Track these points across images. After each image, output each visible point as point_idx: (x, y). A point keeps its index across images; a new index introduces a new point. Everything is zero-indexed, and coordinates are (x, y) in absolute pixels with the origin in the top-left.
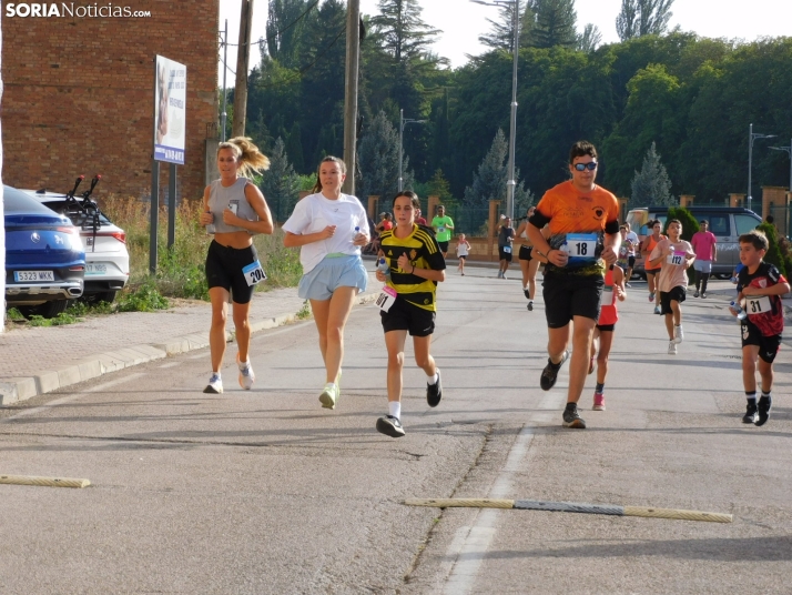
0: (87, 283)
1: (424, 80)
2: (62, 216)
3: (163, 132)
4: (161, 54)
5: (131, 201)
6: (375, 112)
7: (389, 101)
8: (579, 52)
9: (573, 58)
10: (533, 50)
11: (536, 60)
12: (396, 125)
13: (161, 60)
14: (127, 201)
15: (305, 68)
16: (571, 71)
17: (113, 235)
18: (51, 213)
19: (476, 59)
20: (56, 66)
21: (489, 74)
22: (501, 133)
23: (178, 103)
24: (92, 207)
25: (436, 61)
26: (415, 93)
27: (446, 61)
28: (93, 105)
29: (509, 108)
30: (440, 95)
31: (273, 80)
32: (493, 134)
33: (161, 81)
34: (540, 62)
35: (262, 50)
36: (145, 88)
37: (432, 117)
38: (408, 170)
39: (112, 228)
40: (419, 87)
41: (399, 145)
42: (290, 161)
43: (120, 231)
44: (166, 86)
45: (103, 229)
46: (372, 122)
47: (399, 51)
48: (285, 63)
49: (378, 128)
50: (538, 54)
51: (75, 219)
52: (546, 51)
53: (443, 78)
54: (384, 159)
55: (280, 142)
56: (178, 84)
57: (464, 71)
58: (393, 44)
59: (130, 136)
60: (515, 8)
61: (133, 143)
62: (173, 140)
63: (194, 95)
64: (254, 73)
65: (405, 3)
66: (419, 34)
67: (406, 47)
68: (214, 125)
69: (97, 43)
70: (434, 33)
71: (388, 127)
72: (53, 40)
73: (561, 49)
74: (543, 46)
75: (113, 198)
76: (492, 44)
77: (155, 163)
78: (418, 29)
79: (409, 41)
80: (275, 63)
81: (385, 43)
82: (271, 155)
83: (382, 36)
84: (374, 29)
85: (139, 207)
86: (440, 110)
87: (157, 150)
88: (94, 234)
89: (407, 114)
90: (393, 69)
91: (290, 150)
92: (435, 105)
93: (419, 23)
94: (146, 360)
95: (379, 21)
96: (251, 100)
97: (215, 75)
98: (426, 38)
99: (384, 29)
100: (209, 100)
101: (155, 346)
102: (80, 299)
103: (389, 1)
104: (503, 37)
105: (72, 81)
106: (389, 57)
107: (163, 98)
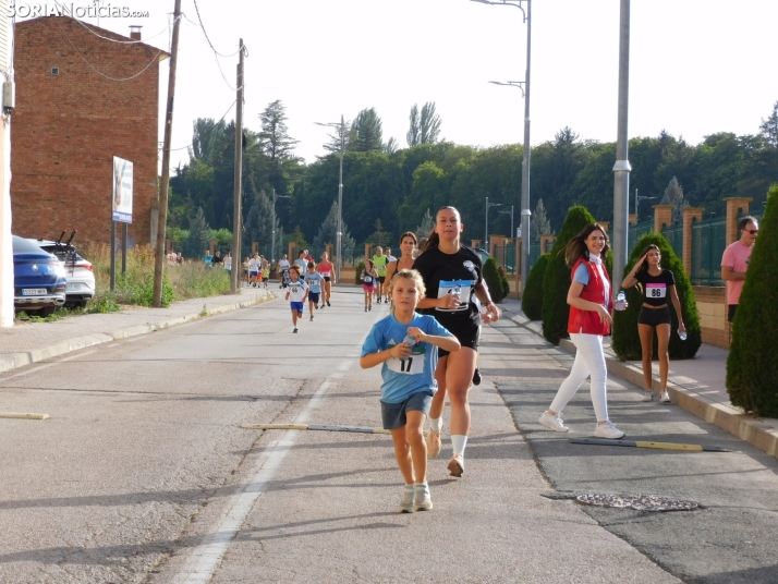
0: (68, 296)
1: (288, 171)
2: (52, 255)
3: (118, 203)
4: (122, 157)
5: (104, 245)
6: (259, 191)
7: (268, 184)
8: (384, 154)
9: (380, 158)
10: (357, 153)
11: (358, 158)
12: (271, 199)
13: (117, 160)
14: (101, 246)
15: (217, 163)
16: (379, 166)
17: (85, 266)
18: (45, 253)
19: (321, 158)
20: (57, 163)
21: (328, 166)
22: (335, 203)
23: (128, 186)
24: (72, 249)
25: (297, 160)
26: (284, 179)
27: (302, 160)
28: (81, 188)
29: (337, 188)
30: (298, 181)
31: (198, 172)
32: (330, 204)
33: (117, 172)
34: (361, 160)
35: (190, 153)
36: (107, 180)
37: (294, 194)
38: (279, 227)
39: (84, 262)
40: (286, 175)
41: (273, 212)
42: (207, 221)
43: (89, 264)
44: (119, 175)
45: (78, 263)
46: (257, 197)
47: (274, 154)
48: (205, 162)
49: (261, 201)
50: (360, 155)
51: (61, 258)
52: (364, 153)
53: (301, 171)
54: (264, 220)
55: (201, 210)
57: (314, 166)
58: (270, 150)
59: (104, 206)
60: (342, 128)
61: (105, 210)
62: (124, 208)
63: (143, 180)
64: (186, 168)
65: (277, 124)
66: (286, 144)
67: (278, 151)
68: (155, 199)
69: (83, 149)
70: (295, 143)
71: (267, 200)
72: (56, 147)
73: (373, 152)
74: (362, 150)
75: (92, 244)
76: (331, 149)
77: (113, 222)
78: (286, 140)
79: (280, 148)
80: (199, 161)
81: (265, 149)
82: (195, 217)
83: (263, 145)
84: (258, 140)
85: (109, 249)
86: (299, 189)
87: (115, 214)
88: (73, 266)
89: (277, 192)
90: (270, 165)
91: (207, 215)
92: (296, 186)
93: (286, 137)
94: (99, 342)
95: (262, 136)
96: (183, 184)
97: (156, 169)
98: (290, 146)
99: (265, 141)
100: (153, 184)
101: (107, 334)
102: (64, 306)
103: (268, 124)
104: (337, 145)
105: (68, 173)
106: (268, 157)
107: (118, 183)
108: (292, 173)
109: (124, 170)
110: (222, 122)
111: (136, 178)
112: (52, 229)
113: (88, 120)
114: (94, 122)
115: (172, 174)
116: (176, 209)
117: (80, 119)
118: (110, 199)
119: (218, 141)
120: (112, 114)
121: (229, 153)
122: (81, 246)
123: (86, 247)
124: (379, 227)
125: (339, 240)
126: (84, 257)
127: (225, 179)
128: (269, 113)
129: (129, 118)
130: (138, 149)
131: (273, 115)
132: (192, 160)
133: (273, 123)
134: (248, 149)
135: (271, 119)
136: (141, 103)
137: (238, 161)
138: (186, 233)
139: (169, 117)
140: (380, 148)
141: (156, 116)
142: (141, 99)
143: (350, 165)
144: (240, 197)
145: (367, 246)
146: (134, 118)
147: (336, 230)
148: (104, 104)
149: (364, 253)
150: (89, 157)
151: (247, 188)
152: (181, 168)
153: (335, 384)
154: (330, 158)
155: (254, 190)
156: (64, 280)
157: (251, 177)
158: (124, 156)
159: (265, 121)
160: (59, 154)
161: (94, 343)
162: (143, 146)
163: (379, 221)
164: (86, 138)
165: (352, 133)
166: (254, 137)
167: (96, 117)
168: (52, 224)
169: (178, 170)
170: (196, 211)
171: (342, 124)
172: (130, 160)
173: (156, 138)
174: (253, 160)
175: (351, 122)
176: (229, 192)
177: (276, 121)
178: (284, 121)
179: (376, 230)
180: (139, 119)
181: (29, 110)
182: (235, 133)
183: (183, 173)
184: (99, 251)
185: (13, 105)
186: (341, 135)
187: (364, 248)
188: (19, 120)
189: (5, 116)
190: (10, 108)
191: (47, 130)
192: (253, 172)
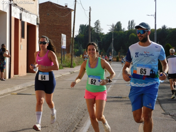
1: (101, 36)
3: (63, 44)
4: (63, 34)
5: (60, 53)
7: (96, 39)
8: (122, 32)
9: (121, 33)
10: (116, 32)
11: (116, 33)
13: (62, 34)
14: (59, 54)
15: (85, 34)
16: (121, 34)
19: (108, 33)
20: (49, 35)
21: (110, 34)
23: (65, 40)
27: (104, 33)
29: (112, 40)
30: (103, 38)
31: (80, 36)
32: (111, 43)
33: (62, 37)
34: (117, 33)
35: (79, 32)
36: (60, 38)
37: (102, 41)
40: (100, 37)
42: (82, 47)
44: (63, 38)
48: (82, 34)
50: (117, 32)
52: (118, 32)
53: (104, 36)
55: (81, 45)
57: (107, 35)
58: (97, 31)
59: (59, 45)
60: (113, 26)
61: (60, 45)
62: (64, 45)
64: (78, 35)
65: (98, 25)
66: (100, 30)
67: (98, 31)
68: (71, 43)
69: (55, 32)
72: (49, 31)
73: (120, 31)
74: (117, 31)
75: (57, 53)
76: (110, 31)
77: (62, 49)
78: (100, 29)
79: (99, 31)
80: (80, 34)
81: (95, 31)
82: (80, 47)
83: (95, 30)
84: (94, 29)
86: (103, 40)
87: (62, 47)
89: (98, 41)
90: (97, 34)
92: (103, 39)
93: (100, 28)
94: (59, 76)
95: (94, 28)
97: (71, 36)
98: (101, 30)
99: (95, 29)
100: (70, 40)
101: (61, 74)
103: (96, 25)
104: (112, 30)
105: (51, 37)
106: (96, 33)
108: (102, 36)
109: (64, 37)
110: (86, 25)
111: (67, 38)
113: (56, 25)
114: (57, 26)
115: (75, 37)
116: (75, 45)
117: (54, 25)
118: (61, 43)
119: (85, 29)
120: (61, 24)
121: (88, 32)
124: (122, 48)
125: (113, 51)
127: (86, 38)
128: (96, 23)
130: (67, 32)
131: (97, 23)
132: (79, 34)
133: (97, 25)
134: (92, 31)
135: (97, 24)
136: (68, 21)
137: (90, 34)
138: (78, 50)
139: (74, 25)
140: (122, 30)
141: (71, 24)
142: (68, 20)
146: (66, 25)
147: (112, 49)
148: (59, 22)
149: (118, 54)
150: (56, 34)
151: (91, 40)
152: (77, 35)
153: (113, 86)
154: (110, 32)
155: (93, 40)
157: (92, 37)
158: (64, 33)
159: (95, 24)
160: (49, 33)
161: (58, 77)
162: (68, 30)
163: (121, 47)
164: (55, 29)
165: (115, 27)
166: (93, 28)
167: (57, 25)
169: (76, 36)
170: (80, 45)
171: (113, 25)
173: (71, 29)
174: (93, 33)
175: (115, 25)
177: (98, 24)
178: (100, 25)
179: (121, 49)
180: (67, 25)
181: (42, 23)
182: (89, 27)
183: (77, 37)
184: (59, 55)
185: (39, 23)
186: (113, 28)
187: (118, 53)
188: (40, 25)
189: (37, 25)
190: (38, 24)
191: (47, 28)
192: (93, 36)
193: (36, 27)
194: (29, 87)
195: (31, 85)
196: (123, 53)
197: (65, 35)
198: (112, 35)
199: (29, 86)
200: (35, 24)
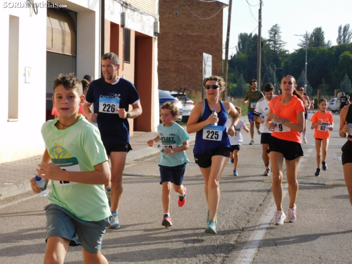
0: (183, 117)
1: (282, 56)
2: (176, 98)
3: (205, 74)
4: (206, 53)
5: (199, 92)
6: (268, 66)
7: (272, 63)
8: (325, 48)
9: (324, 50)
10: (313, 48)
11: (314, 50)
12: (274, 69)
13: (204, 54)
14: (197, 92)
15: (248, 53)
16: (323, 53)
17: (191, 103)
18: (173, 97)
19: (297, 50)
20: (178, 55)
21: (300, 54)
22: (303, 71)
23: (209, 66)
24: (185, 95)
25: (286, 51)
26: (279, 60)
27: (288, 51)
28: (188, 66)
29: (304, 64)
30: (286, 61)
31: (240, 57)
32: (301, 71)
33: (204, 60)
34: (315, 51)
35: (237, 49)
36: (200, 62)
37: (284, 67)
38: (277, 82)
39: (190, 101)
40: (280, 58)
41: (275, 75)
42: (244, 79)
43: (192, 102)
44: (206, 61)
45: (188, 101)
46: (267, 69)
47: (275, 48)
48: (243, 52)
49: (269, 70)
50: (314, 49)
51: (180, 99)
52: (316, 48)
53: (287, 56)
54: (270, 79)
55: (242, 75)
56: (209, 61)
57: (293, 54)
58: (273, 47)
59: (199, 74)
60: (306, 36)
61: (199, 76)
63: (216, 62)
64: (235, 56)
65: (276, 35)
66: (280, 44)
67: (277, 47)
68: (221, 71)
69: (189, 49)
70: (285, 43)
71: (271, 70)
72: (177, 48)
73: (320, 47)
74: (315, 46)
75: (193, 91)
76: (301, 46)
78: (280, 42)
79: (278, 46)
80: (240, 53)
82: (239, 78)
83: (270, 45)
84: (268, 42)
85: (201, 94)
86: (286, 65)
88: (185, 103)
89: (277, 66)
90: (273, 54)
91: (244, 77)
92: (285, 63)
93: (281, 41)
95: (269, 40)
96: (234, 63)
97: (222, 57)
98: (282, 45)
99: (271, 43)
100: (220, 64)
102: (182, 121)
103: (272, 35)
104: (304, 44)
105: (182, 59)
106: (272, 50)
107: (205, 65)
108: (283, 57)
109: (208, 59)
110: (251, 34)
111: (213, 62)
112: (175, 84)
113: (191, 35)
114: (194, 36)
115: (229, 58)
116: (230, 74)
117: (188, 35)
118: (201, 71)
119: (249, 43)
120: (202, 33)
121: (255, 49)
122: (188, 92)
123: (190, 93)
124: (324, 81)
126: (190, 98)
127: (253, 60)
128: (272, 30)
129: (209, 34)
130: (213, 48)
131: (274, 31)
132: (238, 52)
133: (275, 35)
134: (263, 46)
135: (273, 33)
136: (215, 27)
137: (259, 53)
138: (235, 85)
139: (228, 35)
140: (324, 45)
141: (222, 33)
142: (215, 26)
143: (310, 53)
144: (260, 70)
145: (318, 91)
146: (212, 34)
147: (304, 83)
148: (198, 28)
149: (317, 94)
150: (192, 52)
151: (263, 65)
152: (233, 56)
154: (301, 50)
155: (266, 65)
156: (181, 109)
157: (265, 59)
158: (208, 52)
159: (271, 33)
160: (178, 51)
162: (215, 46)
163: (323, 79)
164: (191, 44)
165: (311, 38)
166: (266, 41)
167: (195, 34)
168: (175, 82)
169: (231, 57)
170: (240, 75)
171: (306, 35)
172: (210, 54)
173: (222, 43)
174: (265, 52)
175: (311, 34)
176: (255, 66)
177: (276, 33)
178: (279, 34)
179: (322, 83)
180: (214, 35)
181: (165, 32)
182: (258, 39)
183: (234, 58)
184: (196, 94)
185: (159, 32)
186: (306, 40)
187: (317, 92)
188: (161, 37)
189: (155, 37)
190: (157, 33)
191: (173, 40)
192: (266, 57)
193: (153, 40)
194: (138, 160)
195: (143, 157)
196: (326, 91)
197: (210, 56)
198: (305, 54)
199: (138, 158)
200: (151, 34)
